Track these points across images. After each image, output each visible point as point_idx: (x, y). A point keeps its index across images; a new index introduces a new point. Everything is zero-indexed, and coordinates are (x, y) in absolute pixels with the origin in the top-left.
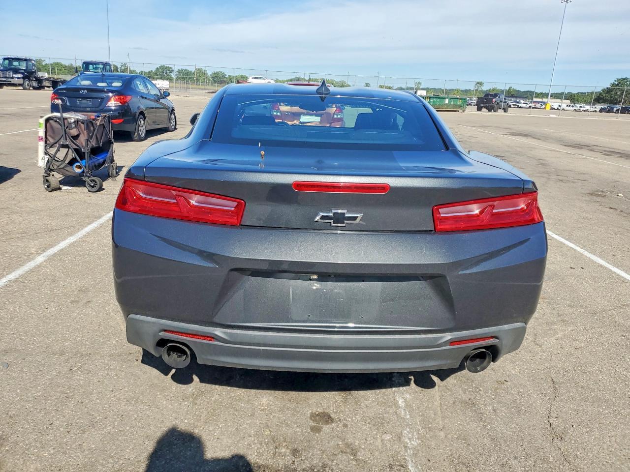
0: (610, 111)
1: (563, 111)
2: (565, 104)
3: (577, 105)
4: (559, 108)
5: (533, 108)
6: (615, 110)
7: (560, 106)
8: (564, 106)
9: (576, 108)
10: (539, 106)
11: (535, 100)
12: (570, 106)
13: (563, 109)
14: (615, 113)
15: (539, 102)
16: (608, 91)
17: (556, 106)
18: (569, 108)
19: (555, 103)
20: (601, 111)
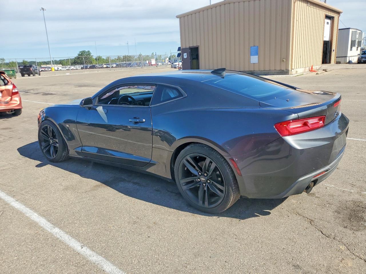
0: (86, 68)
1: (61, 71)
2: (60, 67)
3: (67, 66)
4: (58, 69)
5: (43, 71)
6: (88, 67)
7: (58, 68)
8: (60, 68)
9: (67, 69)
10: (47, 69)
11: (42, 66)
12: (63, 68)
13: (61, 70)
14: (89, 69)
15: (46, 68)
16: (78, 58)
17: (56, 69)
18: (64, 69)
19: (55, 67)
20: (82, 68)
